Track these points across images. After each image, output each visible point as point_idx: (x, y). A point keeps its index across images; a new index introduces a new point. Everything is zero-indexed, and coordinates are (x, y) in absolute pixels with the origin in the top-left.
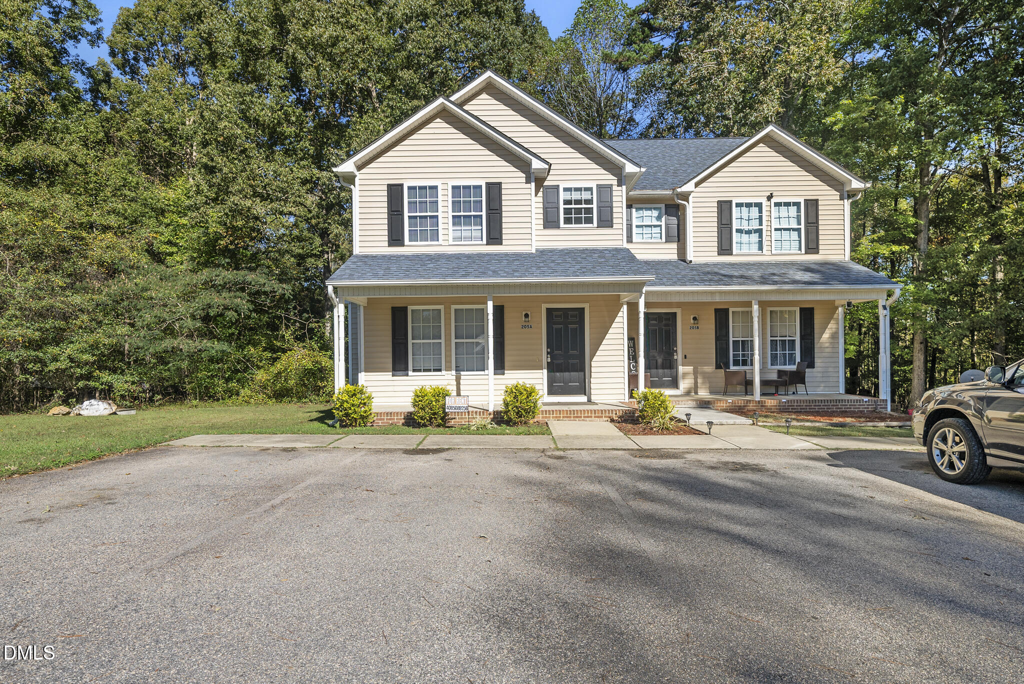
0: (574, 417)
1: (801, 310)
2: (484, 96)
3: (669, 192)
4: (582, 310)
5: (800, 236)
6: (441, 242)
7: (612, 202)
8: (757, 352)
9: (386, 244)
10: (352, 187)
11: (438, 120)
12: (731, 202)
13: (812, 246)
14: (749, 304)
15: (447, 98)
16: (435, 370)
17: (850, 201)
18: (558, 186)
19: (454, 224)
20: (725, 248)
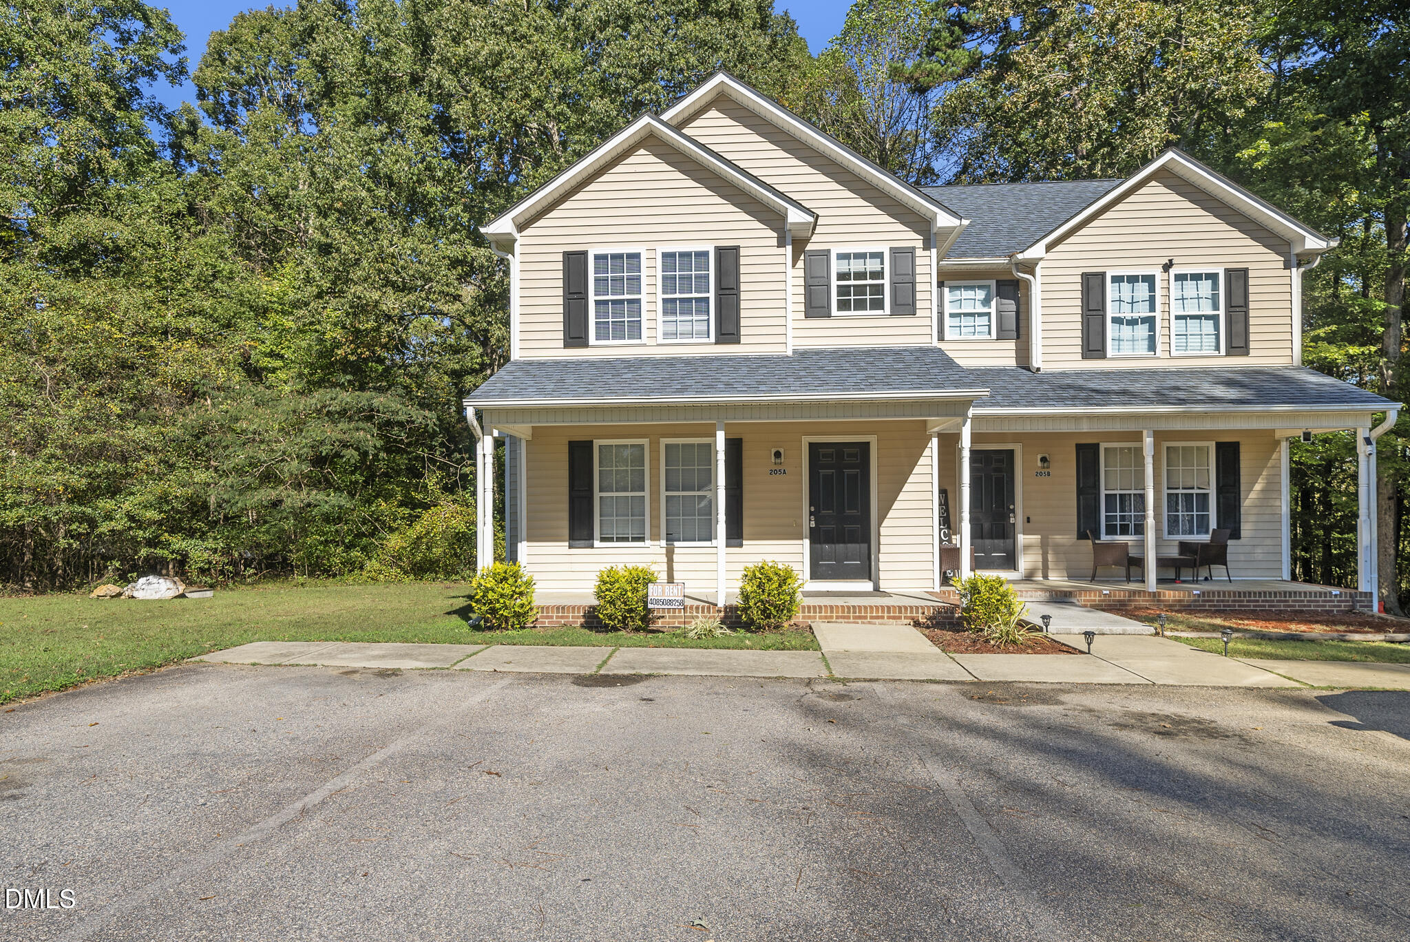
0: (855, 618)
1: (1219, 446)
2: (713, 113)
3: (1003, 261)
4: (866, 445)
5: (1217, 327)
6: (644, 340)
7: (914, 274)
8: (1150, 512)
9: (561, 344)
10: (510, 257)
11: (642, 151)
12: (1103, 275)
13: (1238, 343)
14: (1138, 436)
15: (656, 115)
16: (634, 539)
17: (1302, 270)
18: (829, 251)
19: (665, 313)
20: (1093, 346)
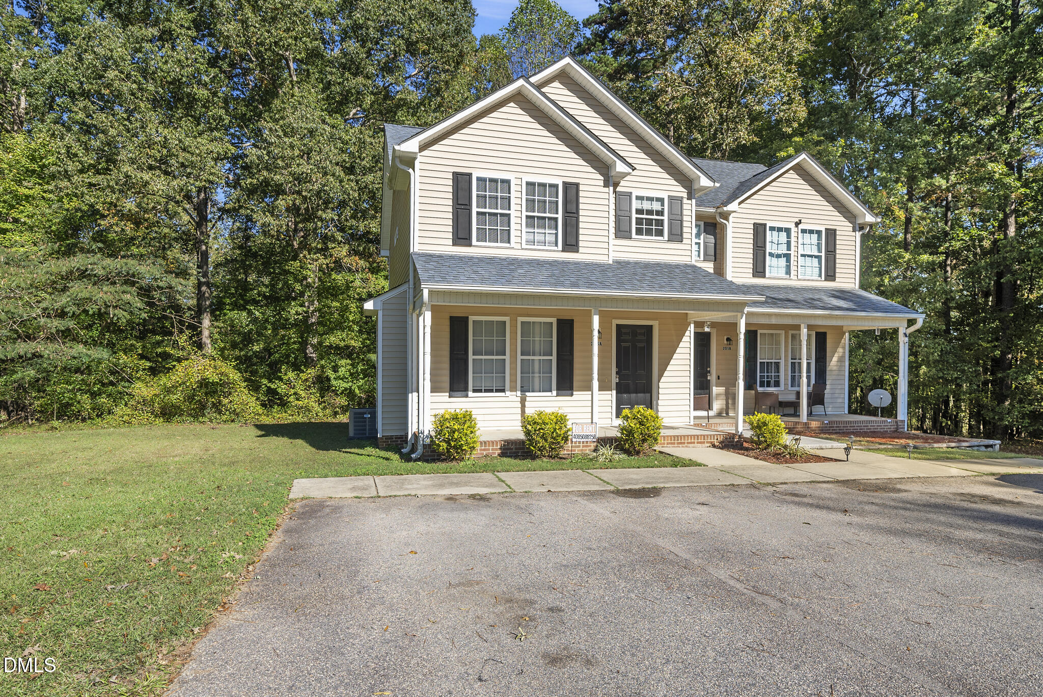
0: (678, 443)
1: (816, 334)
2: (556, 84)
3: (712, 210)
4: (650, 328)
5: (820, 263)
6: (513, 244)
7: (682, 215)
8: (804, 374)
9: (450, 242)
10: (411, 171)
11: (512, 104)
12: (765, 225)
13: (831, 275)
14: (798, 327)
15: (527, 79)
16: (497, 391)
17: (861, 233)
18: (631, 193)
19: (527, 226)
20: (759, 270)
